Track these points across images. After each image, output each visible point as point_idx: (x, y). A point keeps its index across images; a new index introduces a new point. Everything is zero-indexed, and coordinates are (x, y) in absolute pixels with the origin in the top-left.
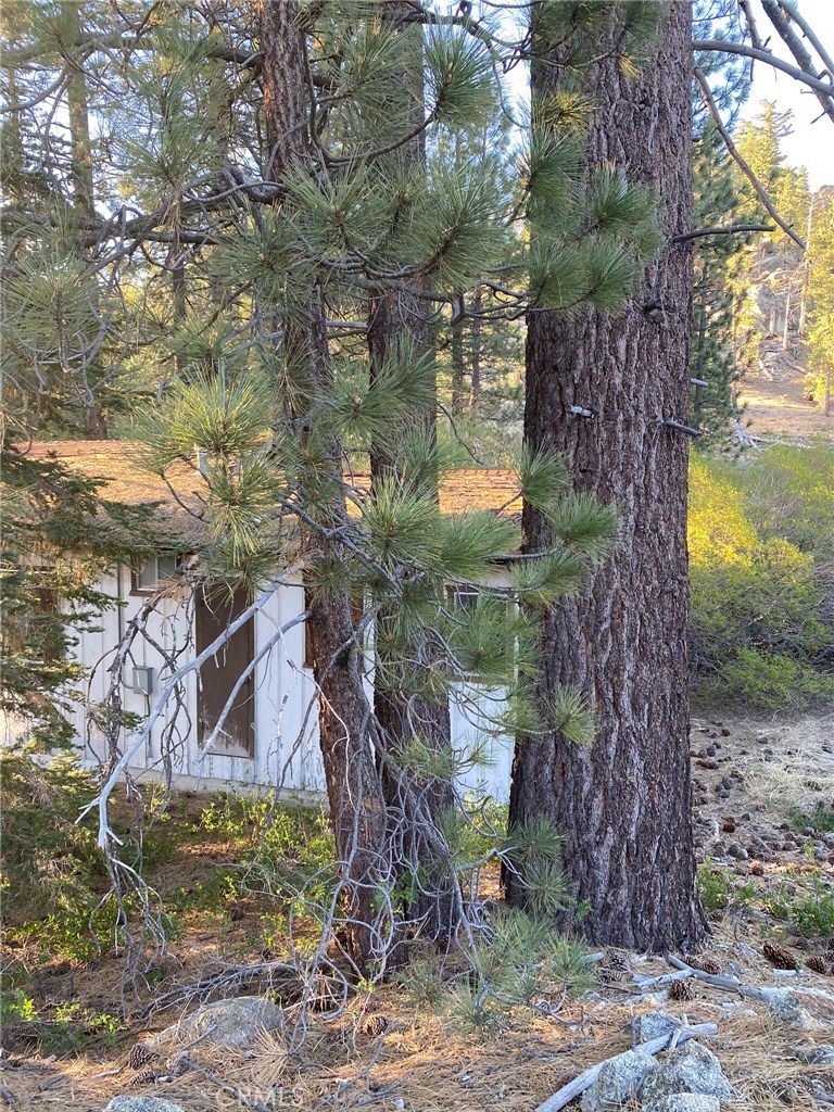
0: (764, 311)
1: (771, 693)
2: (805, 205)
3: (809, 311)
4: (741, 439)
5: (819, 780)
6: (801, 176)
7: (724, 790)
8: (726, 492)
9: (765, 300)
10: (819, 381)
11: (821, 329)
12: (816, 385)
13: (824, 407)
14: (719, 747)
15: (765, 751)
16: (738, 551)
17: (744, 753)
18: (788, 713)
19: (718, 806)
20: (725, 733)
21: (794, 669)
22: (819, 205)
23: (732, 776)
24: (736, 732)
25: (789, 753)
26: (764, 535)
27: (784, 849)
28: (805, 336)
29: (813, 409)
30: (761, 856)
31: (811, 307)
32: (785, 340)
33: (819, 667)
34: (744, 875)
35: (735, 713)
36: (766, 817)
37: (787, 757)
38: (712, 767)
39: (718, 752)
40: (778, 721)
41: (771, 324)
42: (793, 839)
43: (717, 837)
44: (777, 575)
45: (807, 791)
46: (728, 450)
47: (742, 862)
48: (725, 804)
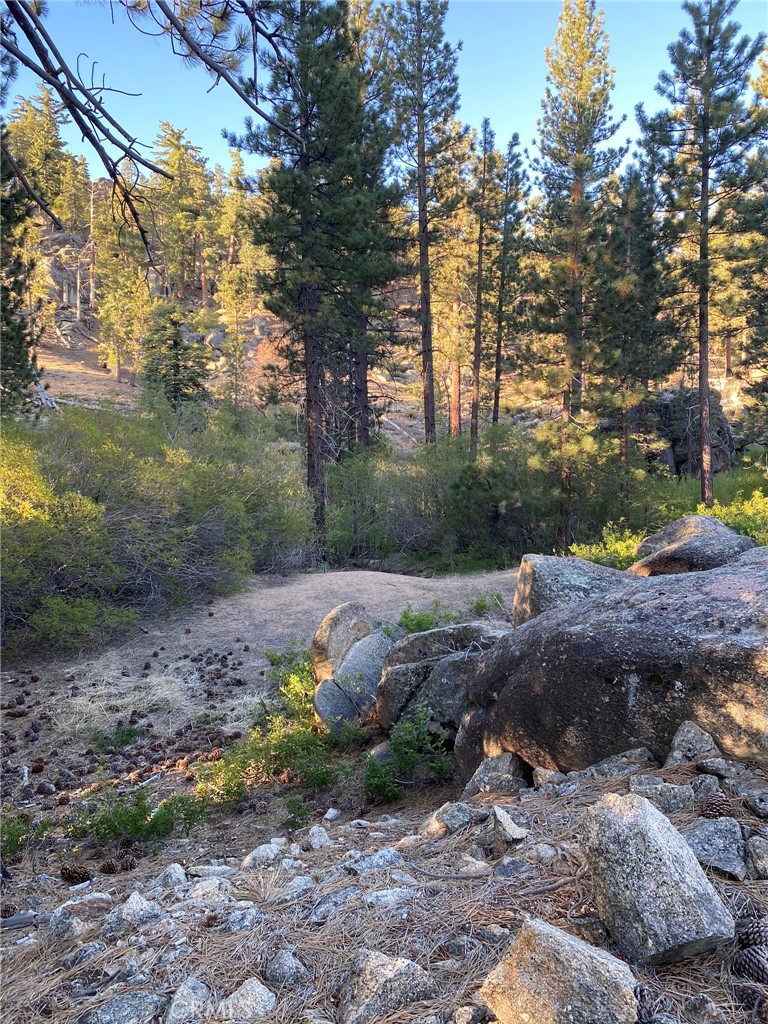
0: (57, 282)
1: (76, 634)
2: (87, 193)
3: (97, 288)
4: (44, 401)
5: (119, 702)
6: (81, 164)
7: (33, 734)
8: (20, 451)
9: (58, 273)
10: (110, 352)
11: (108, 305)
12: (108, 355)
13: (116, 374)
14: (28, 694)
15: (72, 688)
16: (35, 507)
17: (52, 694)
18: (93, 649)
19: (27, 751)
20: (35, 680)
21: (95, 609)
22: (100, 195)
23: (41, 718)
24: (44, 676)
25: (94, 685)
26: (59, 490)
27: (89, 772)
28: (96, 310)
29: (108, 376)
30: (68, 785)
31: (99, 285)
32: (78, 312)
33: (118, 602)
34: (51, 809)
35: (44, 659)
36: (74, 748)
37: (91, 689)
38: (21, 714)
39: (27, 699)
40: (84, 657)
41: (65, 295)
42: (97, 761)
43: (26, 781)
44: (74, 525)
45: (108, 715)
46: (28, 411)
47: (50, 797)
48: (34, 748)
